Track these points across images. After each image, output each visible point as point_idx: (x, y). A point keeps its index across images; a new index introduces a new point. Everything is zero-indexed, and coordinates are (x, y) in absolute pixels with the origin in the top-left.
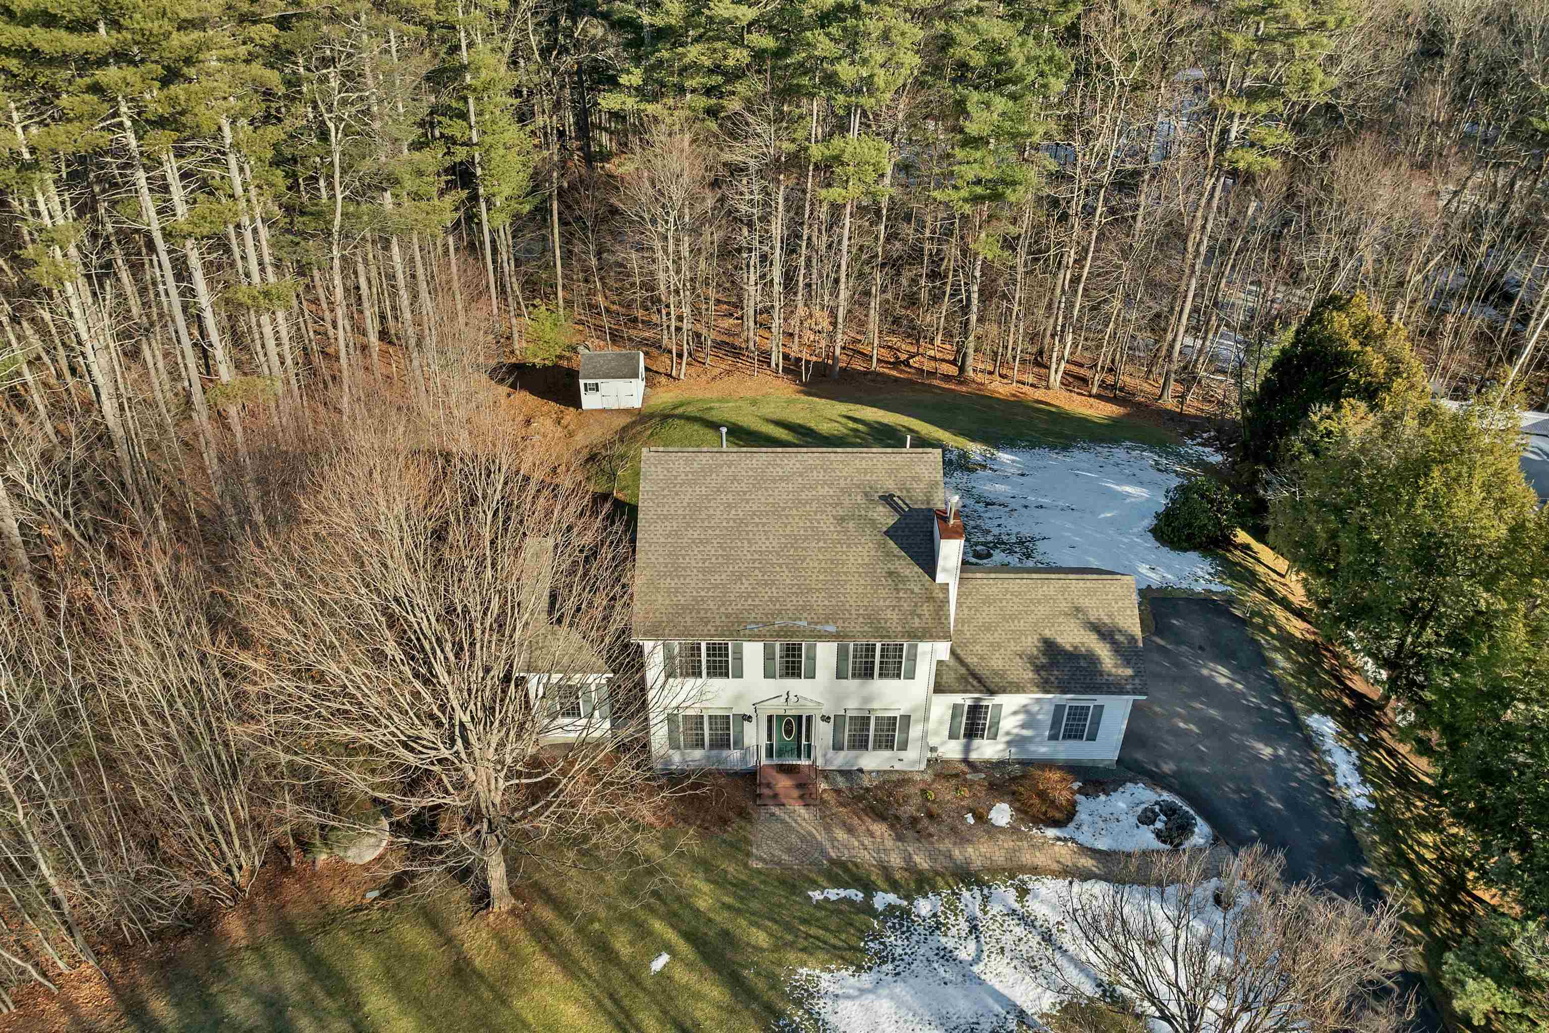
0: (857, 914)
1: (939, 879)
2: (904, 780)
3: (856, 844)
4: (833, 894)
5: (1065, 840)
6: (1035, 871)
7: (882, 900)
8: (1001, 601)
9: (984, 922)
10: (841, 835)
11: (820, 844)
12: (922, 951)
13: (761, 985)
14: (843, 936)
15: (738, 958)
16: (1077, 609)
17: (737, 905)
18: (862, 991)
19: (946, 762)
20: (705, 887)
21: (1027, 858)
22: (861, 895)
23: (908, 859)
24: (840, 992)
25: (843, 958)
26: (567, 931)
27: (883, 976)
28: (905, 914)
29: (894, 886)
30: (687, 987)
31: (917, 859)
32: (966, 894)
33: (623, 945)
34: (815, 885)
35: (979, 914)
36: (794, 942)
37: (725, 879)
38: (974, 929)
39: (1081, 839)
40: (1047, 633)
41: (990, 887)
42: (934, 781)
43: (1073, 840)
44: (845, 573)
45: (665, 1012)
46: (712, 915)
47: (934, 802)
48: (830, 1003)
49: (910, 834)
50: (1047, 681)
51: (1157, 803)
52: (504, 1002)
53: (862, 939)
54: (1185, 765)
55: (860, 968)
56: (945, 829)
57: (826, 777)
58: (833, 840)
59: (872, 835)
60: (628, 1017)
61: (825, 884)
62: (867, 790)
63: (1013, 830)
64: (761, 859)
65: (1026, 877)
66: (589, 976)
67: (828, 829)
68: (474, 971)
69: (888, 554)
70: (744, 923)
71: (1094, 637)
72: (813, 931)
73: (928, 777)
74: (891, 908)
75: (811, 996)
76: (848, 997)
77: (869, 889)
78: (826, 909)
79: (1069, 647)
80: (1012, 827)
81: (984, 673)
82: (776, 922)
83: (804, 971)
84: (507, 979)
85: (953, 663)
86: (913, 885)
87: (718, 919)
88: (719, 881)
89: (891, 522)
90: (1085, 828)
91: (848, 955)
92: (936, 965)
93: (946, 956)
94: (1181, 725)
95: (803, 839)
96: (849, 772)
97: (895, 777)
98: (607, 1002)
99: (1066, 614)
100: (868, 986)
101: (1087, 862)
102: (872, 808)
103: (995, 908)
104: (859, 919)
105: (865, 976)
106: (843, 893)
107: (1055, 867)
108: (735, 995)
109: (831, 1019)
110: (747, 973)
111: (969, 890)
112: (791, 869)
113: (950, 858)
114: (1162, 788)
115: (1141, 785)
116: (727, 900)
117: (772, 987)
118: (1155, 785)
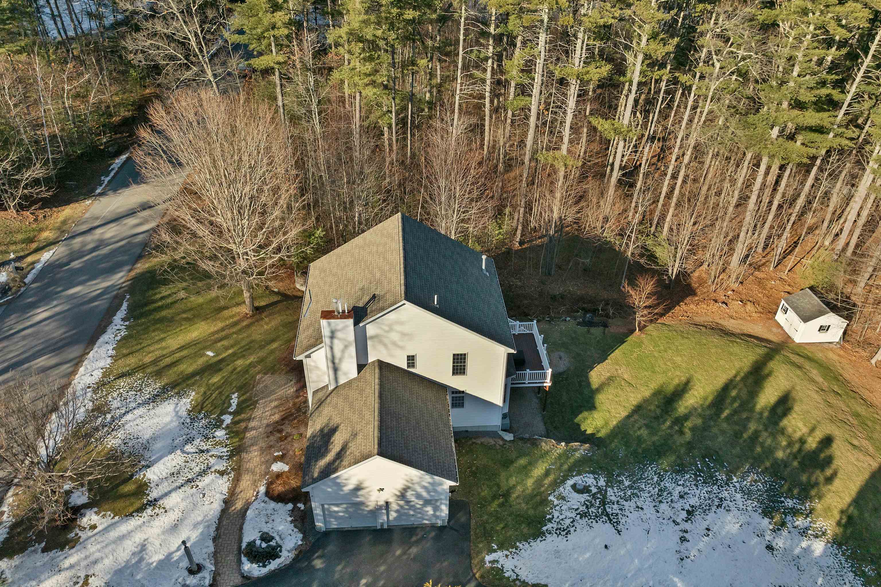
0: (221, 410)
1: (238, 440)
3: (267, 409)
4: (235, 402)
5: (257, 496)
6: (237, 480)
7: (227, 418)
9: (205, 456)
10: (275, 404)
11: (269, 397)
12: (194, 432)
13: (191, 381)
14: (209, 406)
15: (206, 375)
17: (236, 371)
18: (177, 412)
20: (249, 361)
21: (246, 477)
22: (232, 411)
23: (253, 428)
24: (179, 405)
25: (197, 406)
26: (234, 330)
27: (183, 419)
28: (219, 427)
29: (234, 423)
30: (196, 361)
31: (253, 432)
32: (225, 449)
33: (221, 344)
34: (241, 396)
35: (210, 454)
36: (210, 390)
38: (202, 451)
39: (257, 504)
41: (228, 459)
43: (256, 500)
45: (185, 357)
46: (231, 365)
47: (293, 439)
48: (175, 402)
49: (271, 429)
51: (280, 547)
52: (204, 320)
53: (207, 412)
54: (320, 575)
55: (190, 411)
56: (273, 443)
58: (272, 401)
59: (273, 415)
60: (187, 348)
61: (242, 398)
64: (262, 378)
65: (232, 475)
66: (209, 337)
67: (278, 399)
68: (222, 312)
70: (225, 374)
72: (215, 395)
74: (223, 421)
75: (180, 397)
76: (176, 408)
77: (234, 414)
78: (226, 399)
80: (269, 472)
82: (223, 383)
83: (194, 394)
84: (215, 320)
86: (235, 429)
87: (229, 367)
88: (250, 366)
90: (264, 505)
91: (199, 407)
92: (185, 437)
93: (190, 440)
95: (272, 391)
98: (195, 342)
100: (180, 414)
101: (239, 505)
102: (291, 415)
103: (214, 461)
104: (218, 411)
105: (185, 413)
106: (235, 405)
107: (238, 490)
108: (187, 375)
109: (166, 403)
110: (198, 378)
111: (227, 451)
112: (253, 387)
113: (252, 445)
114: (297, 556)
115: (300, 543)
116: (239, 369)
117: (188, 385)
118: (300, 552)
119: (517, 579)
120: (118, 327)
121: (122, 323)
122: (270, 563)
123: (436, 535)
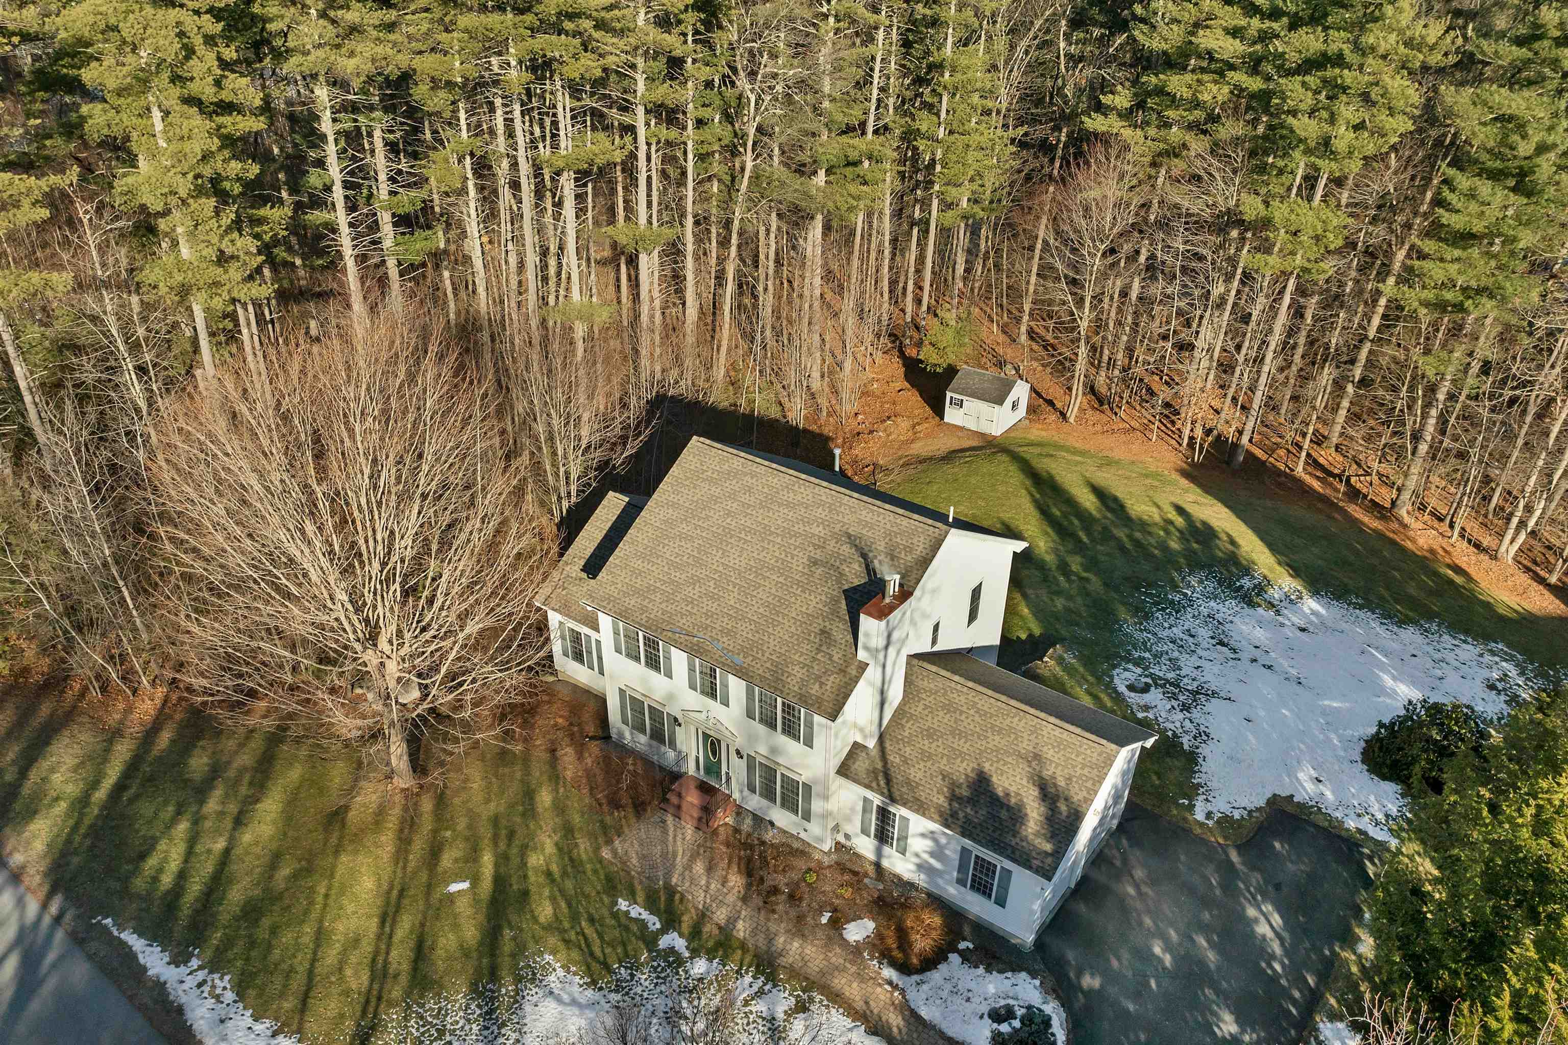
0: (638, 938)
1: (739, 952)
2: (802, 851)
3: (703, 882)
4: (636, 911)
5: (895, 987)
6: (836, 998)
7: (675, 941)
8: (961, 712)
9: (735, 1013)
10: (699, 868)
11: (673, 865)
12: (657, 1002)
13: (507, 947)
14: (608, 950)
15: (514, 918)
16: (1037, 757)
17: (557, 876)
18: (574, 1002)
19: (858, 856)
20: (549, 847)
21: (839, 982)
22: (658, 926)
23: (732, 921)
24: (556, 991)
25: (589, 967)
26: (427, 826)
27: (603, 1001)
28: (680, 962)
29: (695, 934)
30: (456, 915)
31: (740, 925)
32: (748, 979)
33: (447, 860)
34: (632, 897)
35: (737, 1003)
36: (566, 931)
37: (570, 852)
39: (911, 995)
40: (987, 767)
41: (775, 986)
42: (830, 867)
43: (903, 992)
44: (784, 615)
45: (422, 925)
46: (530, 873)
47: (809, 885)
48: (541, 994)
49: (757, 900)
50: (954, 815)
51: (1029, 1007)
52: (337, 853)
53: (620, 962)
54: (1112, 990)
55: (594, 982)
56: (793, 913)
57: (738, 814)
58: (688, 867)
59: (724, 881)
60: (397, 911)
61: (640, 901)
62: (763, 843)
63: (856, 950)
64: (615, 853)
65: (818, 998)
66: (404, 867)
67: (693, 858)
68: (343, 819)
69: (835, 612)
70: (546, 892)
71: (1034, 792)
72: (589, 931)
73: (826, 861)
74: (672, 950)
75: (533, 980)
76: (559, 1000)
77: (671, 922)
78: (618, 921)
79: (1000, 792)
80: (858, 947)
81: (898, 778)
82: (569, 905)
83: (548, 958)
84: (357, 838)
85: (875, 753)
86: (710, 944)
87: (532, 878)
88: (565, 851)
89: (857, 582)
90: (925, 987)
91: (595, 966)
92: (655, 1021)
93: (673, 1019)
94: (1157, 950)
95: (664, 855)
96: (762, 819)
97: (796, 845)
98: (395, 893)
99: (1020, 756)
100: (583, 1001)
101: (895, 1020)
102: (749, 860)
103: (759, 1007)
104: (635, 944)
105: (589, 993)
106: (645, 915)
107: (859, 1005)
108: (481, 944)
109: (528, 1008)
110: (508, 933)
111: (754, 977)
112: (628, 873)
113: (770, 941)
114: (1058, 997)
115: (1037, 982)
116: (554, 868)
117: (513, 955)
118: (1054, 991)
119: (1250, 812)
120: (191, 982)
121: (183, 970)
122: (1053, 1035)
123: (1129, 839)
